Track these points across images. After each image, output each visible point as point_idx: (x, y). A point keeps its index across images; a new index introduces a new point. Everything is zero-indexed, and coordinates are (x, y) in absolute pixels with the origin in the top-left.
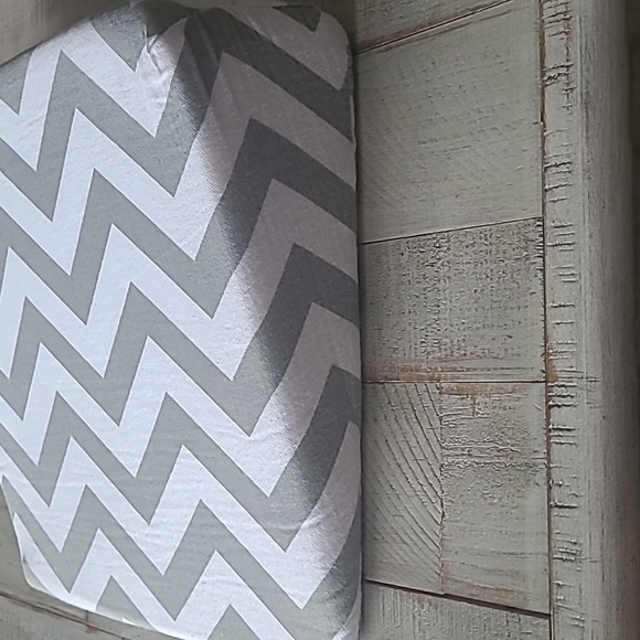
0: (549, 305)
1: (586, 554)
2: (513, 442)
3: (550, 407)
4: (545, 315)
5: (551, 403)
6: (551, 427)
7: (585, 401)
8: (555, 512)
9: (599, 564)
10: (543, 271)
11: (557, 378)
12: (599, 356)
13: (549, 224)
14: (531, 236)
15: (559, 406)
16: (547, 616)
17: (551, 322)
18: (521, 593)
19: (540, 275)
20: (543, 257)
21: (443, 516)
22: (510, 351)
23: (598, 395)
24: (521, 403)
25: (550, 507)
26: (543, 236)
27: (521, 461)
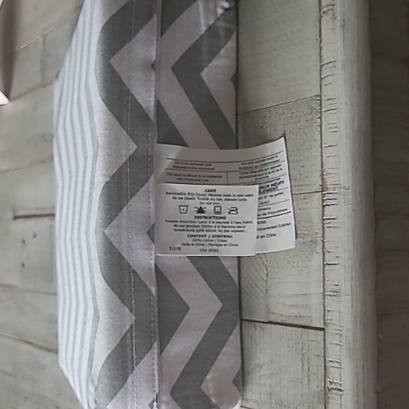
0: (323, 146)
1: (343, 291)
2: (304, 229)
3: (324, 206)
4: (322, 152)
5: (324, 204)
6: (324, 218)
7: (343, 201)
8: (327, 267)
9: (350, 297)
10: (321, 126)
11: (327, 189)
12: (350, 174)
13: (323, 98)
14: (314, 106)
15: (328, 205)
16: (323, 329)
17: (325, 156)
18: (308, 317)
19: (319, 129)
20: (320, 118)
21: (267, 275)
22: (303, 175)
23: (350, 197)
24: (308, 205)
25: (324, 265)
26: (321, 106)
27: (309, 239)
